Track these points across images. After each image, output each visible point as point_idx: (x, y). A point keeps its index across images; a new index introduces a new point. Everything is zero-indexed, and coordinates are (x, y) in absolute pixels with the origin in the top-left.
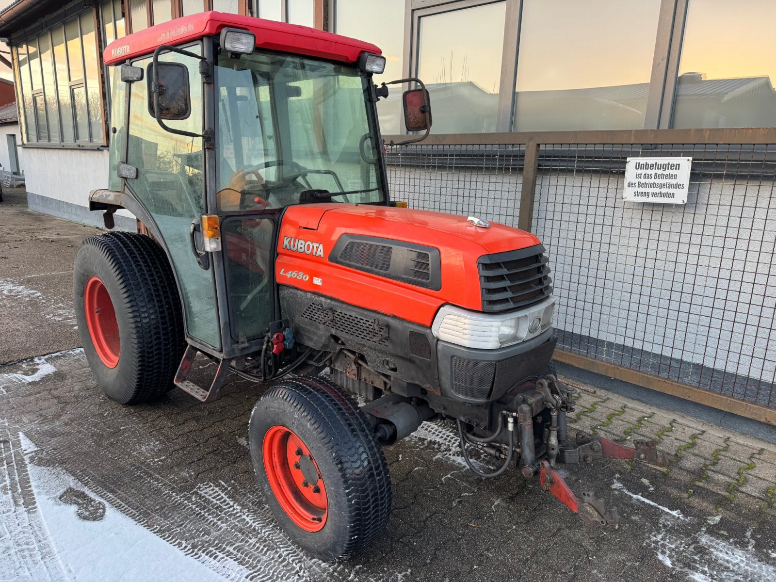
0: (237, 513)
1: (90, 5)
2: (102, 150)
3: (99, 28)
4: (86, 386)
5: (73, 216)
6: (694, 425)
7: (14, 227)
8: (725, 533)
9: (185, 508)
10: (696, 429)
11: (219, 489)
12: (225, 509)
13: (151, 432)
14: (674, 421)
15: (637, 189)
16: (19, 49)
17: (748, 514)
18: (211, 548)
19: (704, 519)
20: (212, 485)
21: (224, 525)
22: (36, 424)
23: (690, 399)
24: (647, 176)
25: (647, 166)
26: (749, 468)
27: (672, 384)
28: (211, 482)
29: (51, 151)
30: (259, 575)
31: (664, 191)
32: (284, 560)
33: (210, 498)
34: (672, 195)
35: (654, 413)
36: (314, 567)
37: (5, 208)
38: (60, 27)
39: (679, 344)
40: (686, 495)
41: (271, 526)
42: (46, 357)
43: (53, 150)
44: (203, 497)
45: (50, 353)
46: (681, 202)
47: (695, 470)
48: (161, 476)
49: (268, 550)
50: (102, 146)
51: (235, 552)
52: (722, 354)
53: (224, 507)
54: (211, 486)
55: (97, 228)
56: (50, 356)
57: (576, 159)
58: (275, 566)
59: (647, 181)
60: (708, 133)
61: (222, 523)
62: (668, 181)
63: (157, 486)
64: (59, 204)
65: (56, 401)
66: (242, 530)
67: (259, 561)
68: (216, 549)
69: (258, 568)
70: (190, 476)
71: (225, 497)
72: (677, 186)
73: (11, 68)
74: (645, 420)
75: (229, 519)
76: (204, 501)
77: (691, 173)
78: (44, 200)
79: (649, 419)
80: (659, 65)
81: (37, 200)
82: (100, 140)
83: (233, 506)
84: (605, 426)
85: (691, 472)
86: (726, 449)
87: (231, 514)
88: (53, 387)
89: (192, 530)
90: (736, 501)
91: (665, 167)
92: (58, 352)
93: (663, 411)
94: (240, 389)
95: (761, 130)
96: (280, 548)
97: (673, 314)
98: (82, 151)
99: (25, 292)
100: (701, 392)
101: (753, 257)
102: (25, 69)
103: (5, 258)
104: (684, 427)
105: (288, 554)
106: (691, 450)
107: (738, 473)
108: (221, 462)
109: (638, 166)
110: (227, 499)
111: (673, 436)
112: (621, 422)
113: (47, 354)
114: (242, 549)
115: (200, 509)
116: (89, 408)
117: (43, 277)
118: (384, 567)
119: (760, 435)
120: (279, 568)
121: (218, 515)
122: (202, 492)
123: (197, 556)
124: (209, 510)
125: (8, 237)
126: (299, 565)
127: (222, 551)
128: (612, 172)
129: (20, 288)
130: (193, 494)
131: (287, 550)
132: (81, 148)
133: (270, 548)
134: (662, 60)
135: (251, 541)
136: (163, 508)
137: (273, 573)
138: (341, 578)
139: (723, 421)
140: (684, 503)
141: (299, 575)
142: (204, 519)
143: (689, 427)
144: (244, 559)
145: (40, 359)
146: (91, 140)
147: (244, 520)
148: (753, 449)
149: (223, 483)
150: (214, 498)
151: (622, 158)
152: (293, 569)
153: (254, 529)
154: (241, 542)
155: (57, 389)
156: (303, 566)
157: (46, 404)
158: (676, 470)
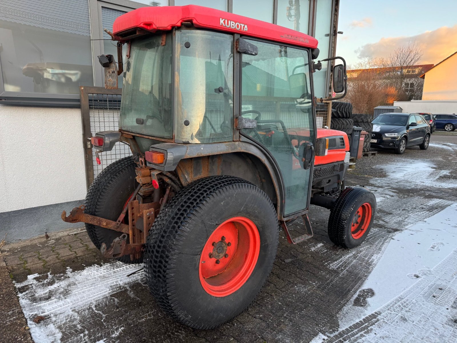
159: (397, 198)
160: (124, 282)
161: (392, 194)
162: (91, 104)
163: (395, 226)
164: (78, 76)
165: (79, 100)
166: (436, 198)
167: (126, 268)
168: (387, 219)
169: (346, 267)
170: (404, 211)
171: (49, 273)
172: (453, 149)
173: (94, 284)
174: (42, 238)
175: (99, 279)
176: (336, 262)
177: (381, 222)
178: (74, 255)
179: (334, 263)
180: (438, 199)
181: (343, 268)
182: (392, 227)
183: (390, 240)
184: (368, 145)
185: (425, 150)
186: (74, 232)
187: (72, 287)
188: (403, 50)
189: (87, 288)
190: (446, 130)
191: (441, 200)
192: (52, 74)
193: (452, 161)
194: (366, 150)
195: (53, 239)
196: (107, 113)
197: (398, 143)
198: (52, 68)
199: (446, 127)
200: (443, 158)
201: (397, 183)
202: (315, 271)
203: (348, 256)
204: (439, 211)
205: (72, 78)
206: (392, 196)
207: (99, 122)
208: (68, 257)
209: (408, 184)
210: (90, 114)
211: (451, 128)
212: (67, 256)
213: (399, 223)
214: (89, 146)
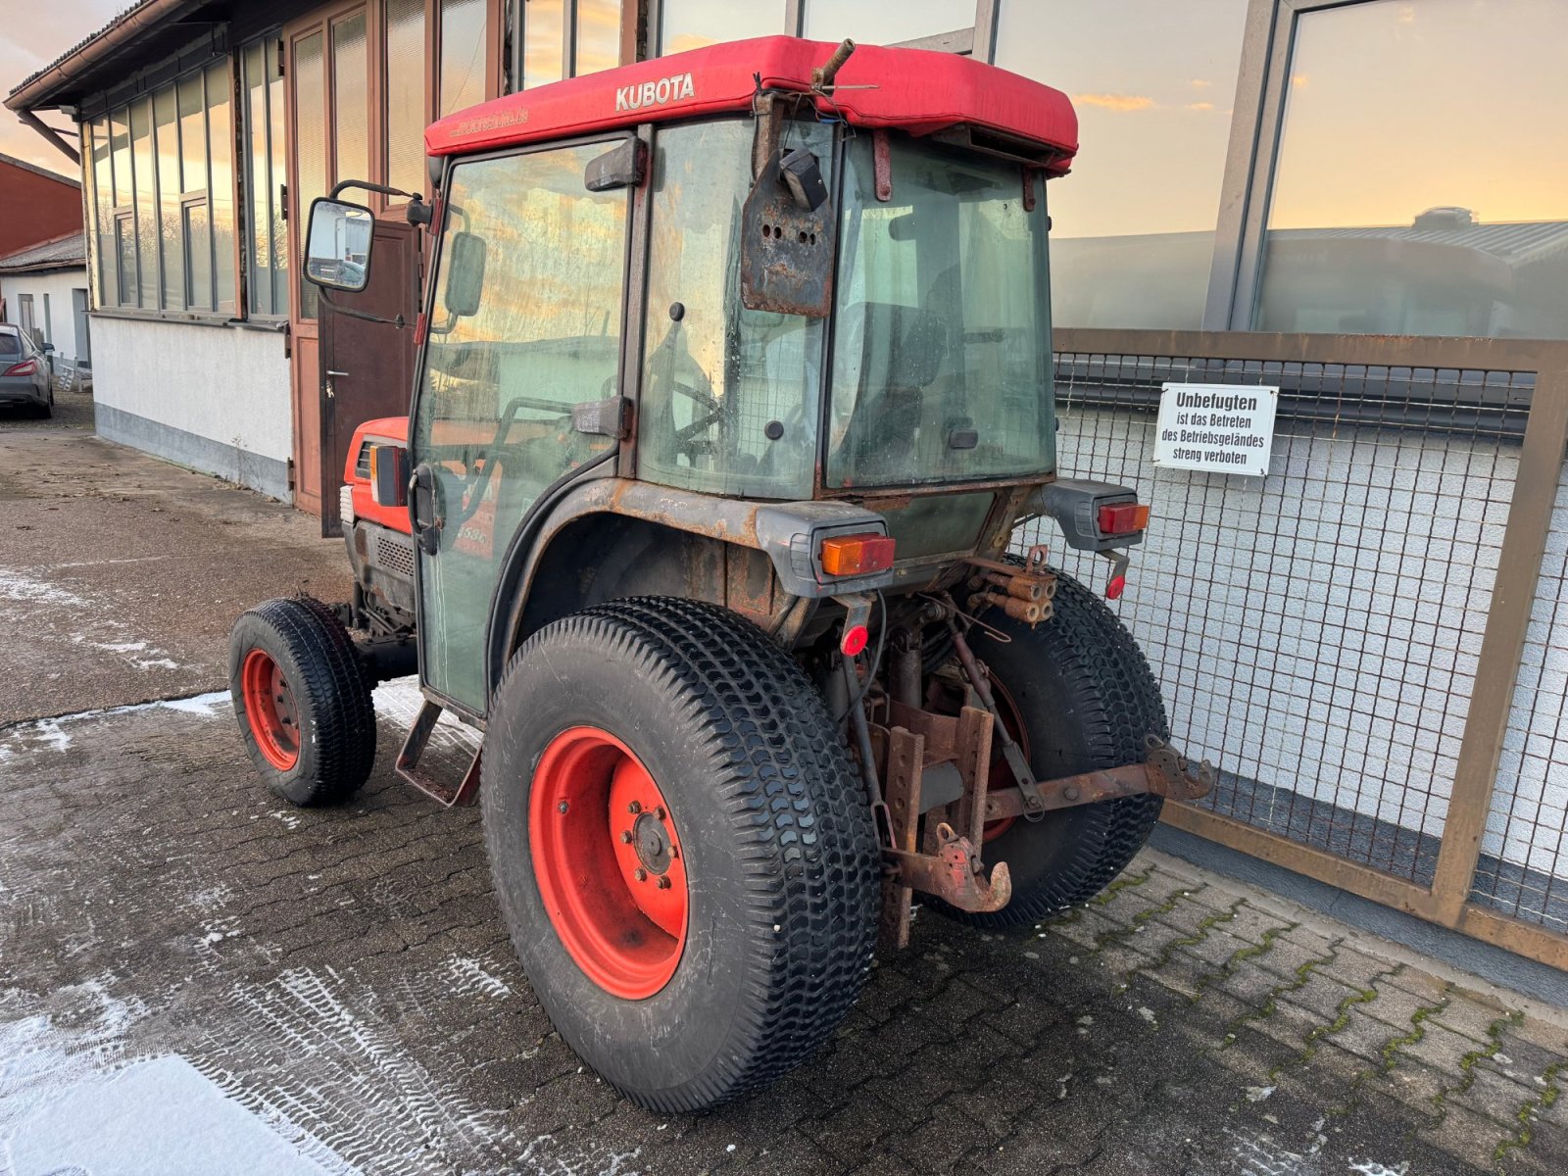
0: (343, 1026)
1: (224, 50)
2: (232, 328)
3: (238, 95)
4: (122, 779)
5: (175, 452)
6: (1279, 913)
7: (60, 468)
8: (1274, 1120)
9: (248, 1012)
10: (1281, 919)
11: (321, 982)
12: (323, 1018)
13: (223, 869)
14: (1243, 901)
15: (1179, 444)
16: (96, 127)
17: (1331, 1087)
18: (277, 1088)
19: (1241, 1091)
20: (311, 973)
21: (313, 1047)
22: (12, 843)
23: (1269, 859)
24: (1197, 420)
25: (1197, 401)
26: (1362, 1001)
27: (1237, 828)
28: (310, 968)
29: (141, 325)
30: (354, 1140)
31: (1228, 449)
32: (408, 1116)
33: (300, 996)
34: (1243, 459)
35: (1206, 885)
36: (460, 1133)
37: (54, 431)
38: (168, 90)
39: (1251, 750)
40: (1218, 1044)
41: (399, 1054)
42: (61, 720)
43: (146, 323)
44: (288, 994)
45: (70, 713)
46: (1258, 473)
47: (1252, 997)
48: (220, 952)
49: (382, 1097)
50: (232, 320)
51: (320, 1098)
52: (1329, 774)
53: (322, 1014)
54: (307, 975)
55: (217, 477)
56: (69, 718)
57: (1072, 382)
58: (388, 1126)
59: (1198, 429)
60: (1307, 340)
61: (311, 1043)
62: (1235, 430)
63: (206, 970)
64: (152, 427)
65: (59, 802)
66: (344, 1057)
67: (359, 1117)
68: (286, 1090)
69: (355, 1128)
70: (274, 955)
71: (329, 997)
72: (1252, 441)
73: (78, 163)
74: (1184, 897)
75: (325, 1037)
76: (288, 1002)
77: (1277, 418)
78: (126, 418)
79: (1194, 896)
80: (1230, 206)
81: (112, 418)
82: (230, 306)
83: (339, 1014)
84: (1100, 904)
85: (1244, 1002)
86: (1328, 961)
87: (331, 1029)
88: (61, 777)
89: (252, 1053)
90: (1315, 1060)
91: (1229, 403)
92: (85, 711)
93: (1225, 881)
94: (409, 798)
95: (1401, 339)
96: (406, 1095)
97: (1241, 692)
98: (197, 328)
99: (52, 595)
100: (1289, 847)
101: (1386, 584)
102: (103, 165)
103: (28, 528)
104: (1258, 914)
105: (418, 1108)
106: (1258, 960)
107: (1338, 1009)
108: (338, 932)
109: (1183, 400)
110: (332, 1001)
111: (1230, 929)
112: (1134, 898)
113: (65, 714)
114: (334, 1092)
115: (276, 1016)
116: (117, 818)
117: (92, 567)
118: (590, 1142)
119: (1403, 937)
120: (394, 1130)
121: (306, 1029)
122: (288, 986)
123: (249, 1099)
124: (293, 1018)
125: (41, 488)
126: (432, 1127)
127: (297, 1094)
128: (1135, 409)
129: (44, 587)
130: (270, 987)
131: (417, 1100)
132: (196, 322)
133: (388, 1094)
134: (1237, 197)
135: (355, 1079)
136: (208, 1010)
137: (380, 1140)
138: (504, 1155)
139: (1336, 906)
140: (1209, 1059)
141: (427, 1147)
142: (278, 1034)
143: (1269, 915)
144: (333, 1112)
145: (49, 724)
146: (214, 308)
147: (354, 1039)
148: (1384, 963)
149: (331, 971)
150: (305, 997)
151: (1155, 383)
152: (421, 1133)
153: (368, 1057)
154: (335, 1080)
155: (67, 781)
156: (439, 1130)
157: (40, 806)
158: (1214, 997)
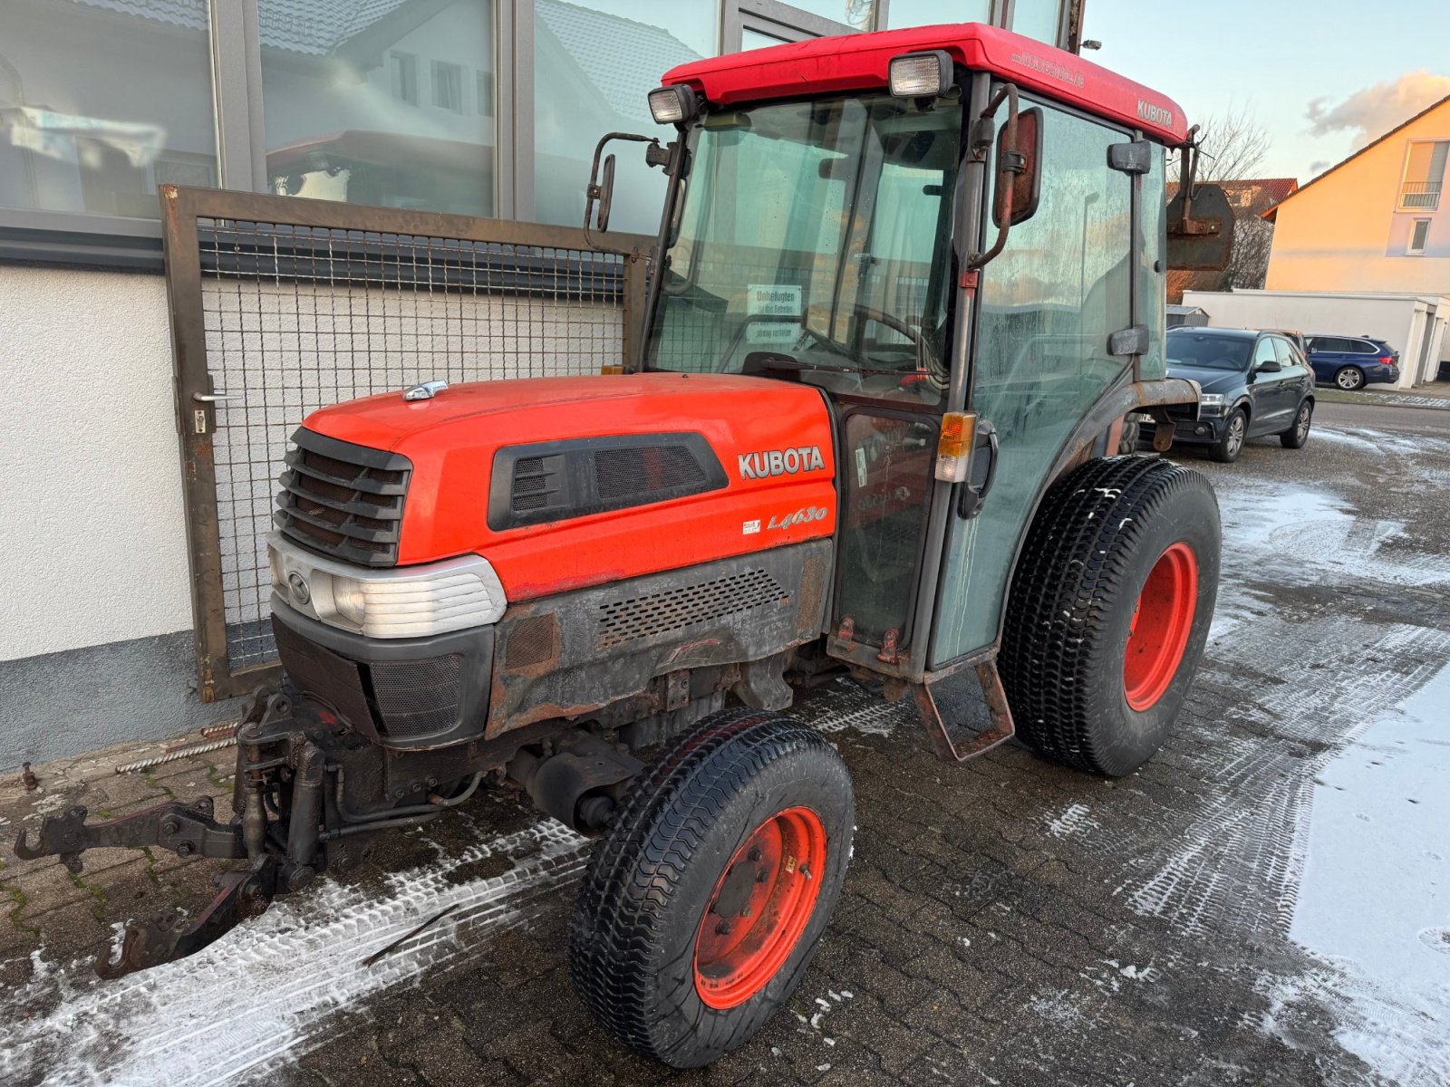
136: (1227, 940)
159: (1278, 621)
160: (355, 992)
161: (1258, 605)
162: (208, 259)
163: (1311, 731)
164: (157, 144)
165: (158, 244)
166: (1405, 623)
167: (359, 921)
168: (1273, 699)
169: (1192, 903)
170: (1318, 671)
171: (37, 953)
172: (1380, 448)
173: (230, 1002)
174: (12, 784)
175: (251, 981)
176: (1151, 884)
177: (1256, 715)
178: (140, 866)
179: (1146, 889)
180: (1413, 627)
181: (1184, 911)
182: (1300, 735)
183: (1312, 787)
184: (1133, 430)
185: (1296, 451)
186: (141, 757)
187: (134, 1019)
188: (1210, 128)
189: (198, 1026)
190: (1339, 387)
191: (1423, 629)
192: (45, 130)
193: (1392, 489)
194: (1126, 448)
195: (55, 792)
196: (271, 298)
197: (1221, 427)
198: (46, 108)
199: (1342, 375)
200: (1359, 475)
201: (1258, 563)
202: (1085, 924)
203: (1187, 856)
204: (1433, 672)
205: (130, 154)
206: (1260, 613)
207: (242, 332)
208: (115, 873)
209: (1296, 570)
210: (204, 297)
211: (1355, 381)
212: (112, 867)
213: (1317, 716)
214: (201, 427)
